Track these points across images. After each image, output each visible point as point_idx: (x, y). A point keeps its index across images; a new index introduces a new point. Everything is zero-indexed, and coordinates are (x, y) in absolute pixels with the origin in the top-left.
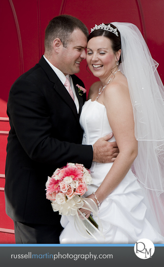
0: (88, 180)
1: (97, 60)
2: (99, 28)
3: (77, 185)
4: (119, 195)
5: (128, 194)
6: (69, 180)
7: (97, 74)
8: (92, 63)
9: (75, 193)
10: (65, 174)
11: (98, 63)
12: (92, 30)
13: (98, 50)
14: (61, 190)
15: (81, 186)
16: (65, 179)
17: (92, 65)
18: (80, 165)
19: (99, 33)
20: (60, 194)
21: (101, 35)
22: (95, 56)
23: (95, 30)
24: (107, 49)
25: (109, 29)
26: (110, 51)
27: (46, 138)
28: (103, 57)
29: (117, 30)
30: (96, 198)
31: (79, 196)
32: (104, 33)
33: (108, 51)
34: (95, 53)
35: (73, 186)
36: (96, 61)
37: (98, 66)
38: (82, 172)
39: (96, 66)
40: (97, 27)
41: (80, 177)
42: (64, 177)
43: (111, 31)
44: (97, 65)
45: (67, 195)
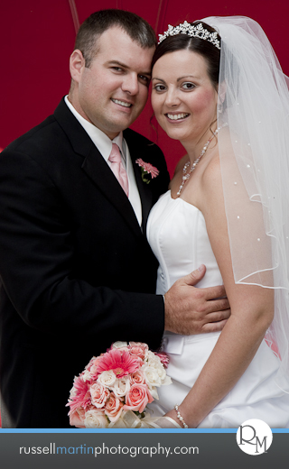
0: (154, 377)
1: (177, 102)
2: (177, 32)
3: (128, 388)
4: (237, 407)
5: (257, 404)
6: (107, 379)
7: (176, 132)
8: (165, 111)
9: (126, 406)
10: (102, 365)
11: (179, 110)
12: (162, 38)
13: (179, 80)
14: (94, 402)
15: (136, 390)
16: (99, 376)
17: (166, 115)
18: (139, 344)
19: (179, 42)
20: (91, 411)
21: (182, 46)
22: (172, 96)
23: (169, 37)
24: (198, 78)
25: (200, 34)
26: (206, 83)
27: (61, 279)
28: (190, 97)
29: (218, 35)
30: (181, 418)
31: (136, 412)
32: (190, 43)
33: (200, 81)
34: (172, 88)
35: (118, 392)
36: (175, 106)
37: (179, 116)
38: (139, 359)
39: (176, 117)
40: (172, 31)
41: (133, 369)
42: (98, 374)
43: (205, 38)
44: (177, 114)
45: (106, 413)
